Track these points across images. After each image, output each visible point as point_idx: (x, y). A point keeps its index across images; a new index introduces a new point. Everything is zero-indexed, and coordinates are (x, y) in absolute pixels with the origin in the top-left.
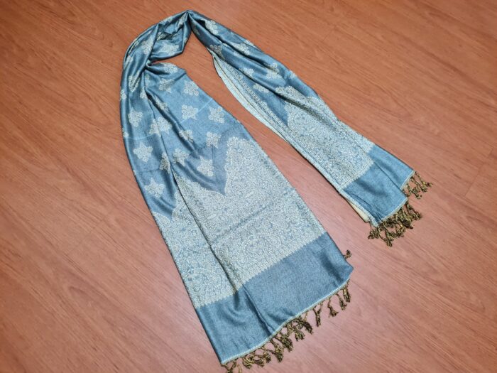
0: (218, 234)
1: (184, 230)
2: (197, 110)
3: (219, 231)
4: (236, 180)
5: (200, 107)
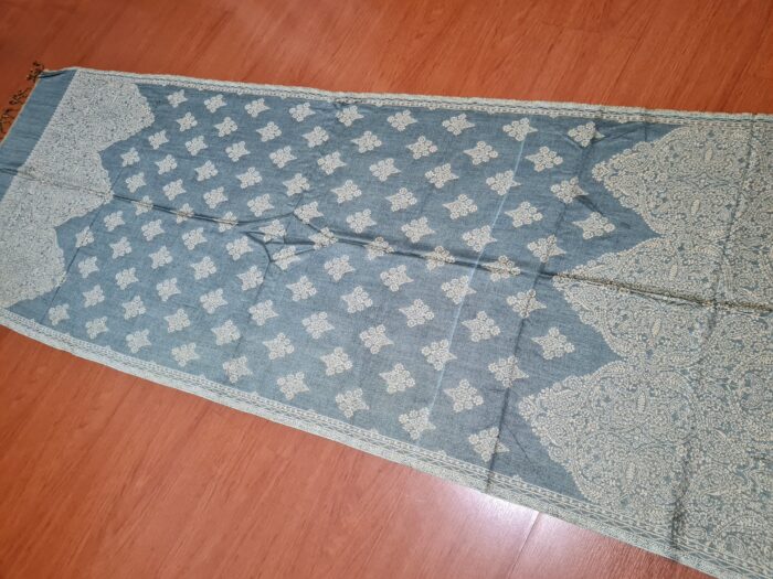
0: (708, 285)
1: (649, 353)
2: (511, 173)
3: (705, 280)
4: (657, 207)
5: (512, 167)
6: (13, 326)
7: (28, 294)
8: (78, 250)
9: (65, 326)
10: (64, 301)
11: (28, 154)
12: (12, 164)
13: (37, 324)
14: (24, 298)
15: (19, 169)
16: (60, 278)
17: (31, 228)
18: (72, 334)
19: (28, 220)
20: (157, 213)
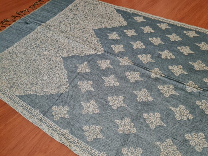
6: (19, 110)
7: (37, 90)
8: (79, 73)
9: (65, 123)
10: (66, 104)
11: (49, 19)
12: (40, 21)
13: (41, 115)
14: (33, 93)
15: (43, 24)
16: (64, 87)
17: (46, 53)
18: (71, 132)
19: (44, 49)
20: (136, 67)
